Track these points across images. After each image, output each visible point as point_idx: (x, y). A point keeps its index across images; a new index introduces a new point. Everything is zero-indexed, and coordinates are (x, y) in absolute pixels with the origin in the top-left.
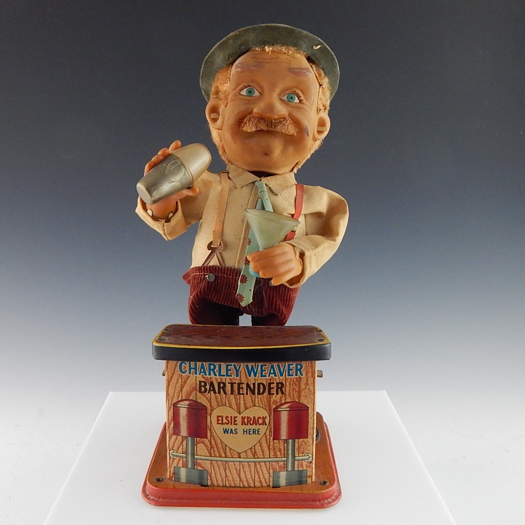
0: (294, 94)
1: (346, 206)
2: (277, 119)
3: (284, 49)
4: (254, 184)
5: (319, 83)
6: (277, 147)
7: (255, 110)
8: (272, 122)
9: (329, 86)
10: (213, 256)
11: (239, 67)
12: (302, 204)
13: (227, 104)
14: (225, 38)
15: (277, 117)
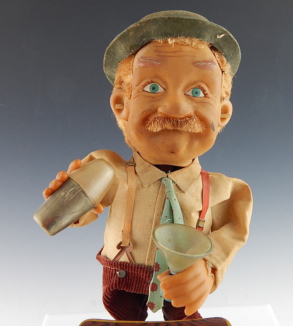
0: (199, 88)
1: (250, 193)
2: (183, 118)
3: (187, 41)
4: (161, 181)
5: (222, 70)
6: (183, 143)
7: (160, 110)
8: (178, 121)
9: (231, 71)
10: (123, 254)
11: (141, 62)
12: (208, 197)
13: (131, 96)
14: (126, 29)
15: (183, 116)
